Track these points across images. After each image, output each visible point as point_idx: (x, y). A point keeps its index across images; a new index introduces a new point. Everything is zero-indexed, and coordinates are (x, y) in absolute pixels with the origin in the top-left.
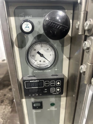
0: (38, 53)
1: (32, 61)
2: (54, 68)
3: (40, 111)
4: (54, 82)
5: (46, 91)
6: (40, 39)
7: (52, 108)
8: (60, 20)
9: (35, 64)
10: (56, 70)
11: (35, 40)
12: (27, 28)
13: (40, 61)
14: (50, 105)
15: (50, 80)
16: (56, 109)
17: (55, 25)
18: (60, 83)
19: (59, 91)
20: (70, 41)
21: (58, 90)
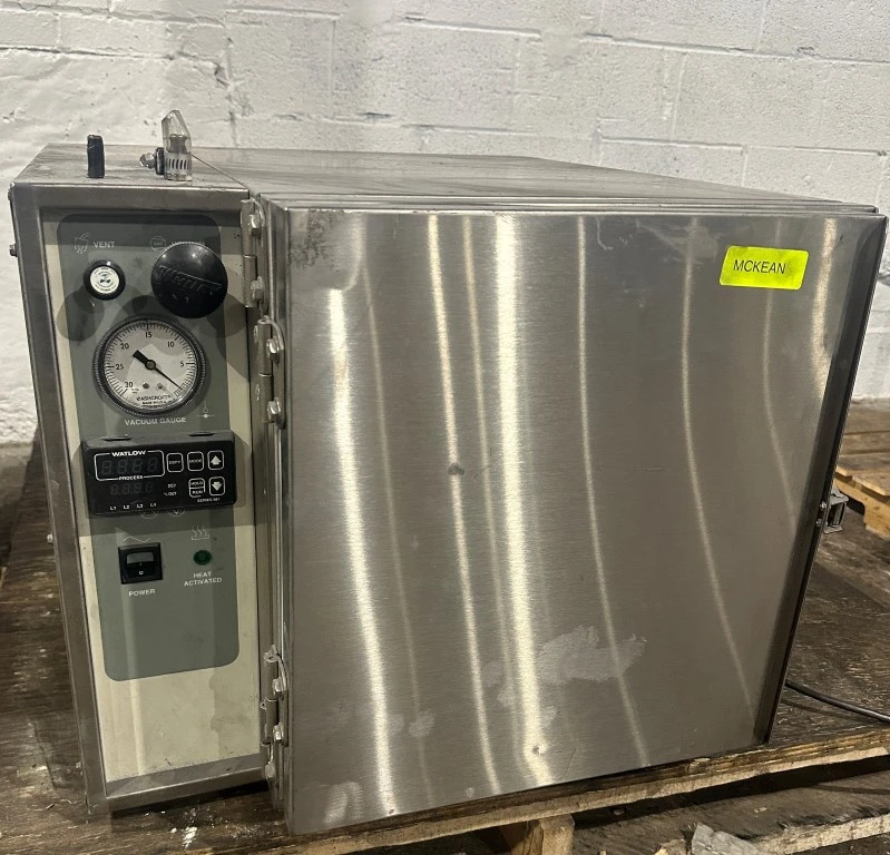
0: (138, 356)
1: (117, 384)
2: (198, 409)
3: (152, 591)
4: (199, 457)
5: (172, 490)
6: (141, 312)
7: (199, 575)
8: (199, 262)
9: (125, 395)
10: (206, 416)
11: (125, 316)
12: (104, 284)
13: (146, 386)
14: (192, 558)
15: (184, 448)
16: (219, 580)
17: (184, 282)
18: (220, 459)
19: (221, 489)
20: (243, 319)
21: (217, 486)
